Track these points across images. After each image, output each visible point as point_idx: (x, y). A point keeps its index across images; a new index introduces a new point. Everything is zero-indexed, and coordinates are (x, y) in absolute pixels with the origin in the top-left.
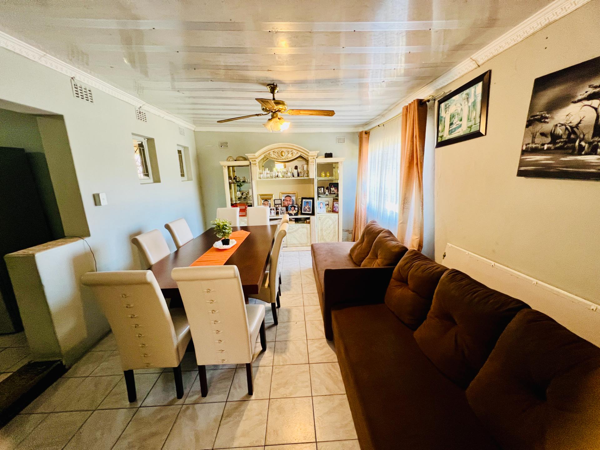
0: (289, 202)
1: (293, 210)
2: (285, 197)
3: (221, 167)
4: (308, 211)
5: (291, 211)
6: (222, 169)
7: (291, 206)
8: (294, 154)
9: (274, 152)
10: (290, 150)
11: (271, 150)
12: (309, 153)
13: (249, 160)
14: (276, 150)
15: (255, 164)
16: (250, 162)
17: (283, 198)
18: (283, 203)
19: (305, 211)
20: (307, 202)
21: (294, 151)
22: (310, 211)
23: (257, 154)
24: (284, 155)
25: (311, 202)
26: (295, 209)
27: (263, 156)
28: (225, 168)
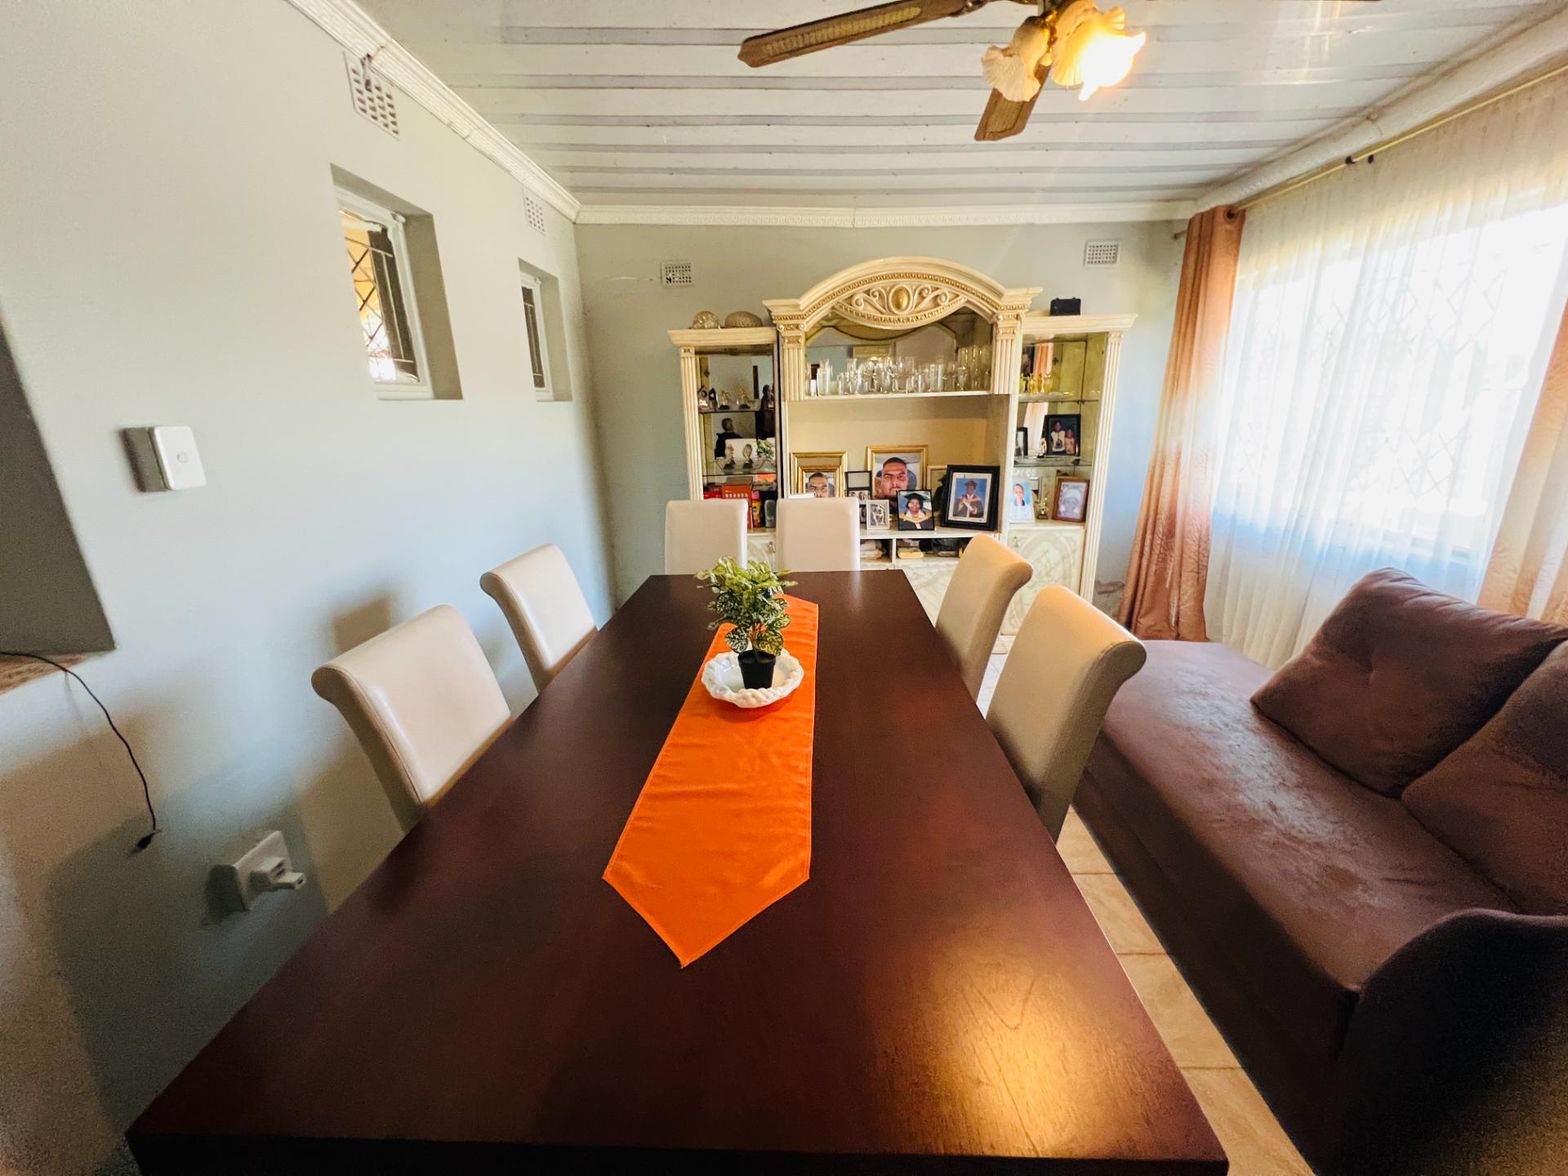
0: (896, 482)
1: (916, 512)
2: (885, 465)
3: (674, 354)
4: (972, 515)
5: (909, 513)
6: (678, 358)
7: (906, 497)
8: (944, 299)
9: (868, 292)
10: (928, 284)
11: (859, 284)
12: (1000, 295)
13: (775, 325)
14: (877, 286)
15: (796, 340)
16: (778, 333)
17: (877, 468)
18: (878, 483)
19: (963, 512)
20: (972, 484)
21: (945, 289)
22: (980, 515)
23: (805, 302)
24: (904, 304)
25: (985, 480)
26: (921, 507)
27: (825, 310)
28: (687, 354)
